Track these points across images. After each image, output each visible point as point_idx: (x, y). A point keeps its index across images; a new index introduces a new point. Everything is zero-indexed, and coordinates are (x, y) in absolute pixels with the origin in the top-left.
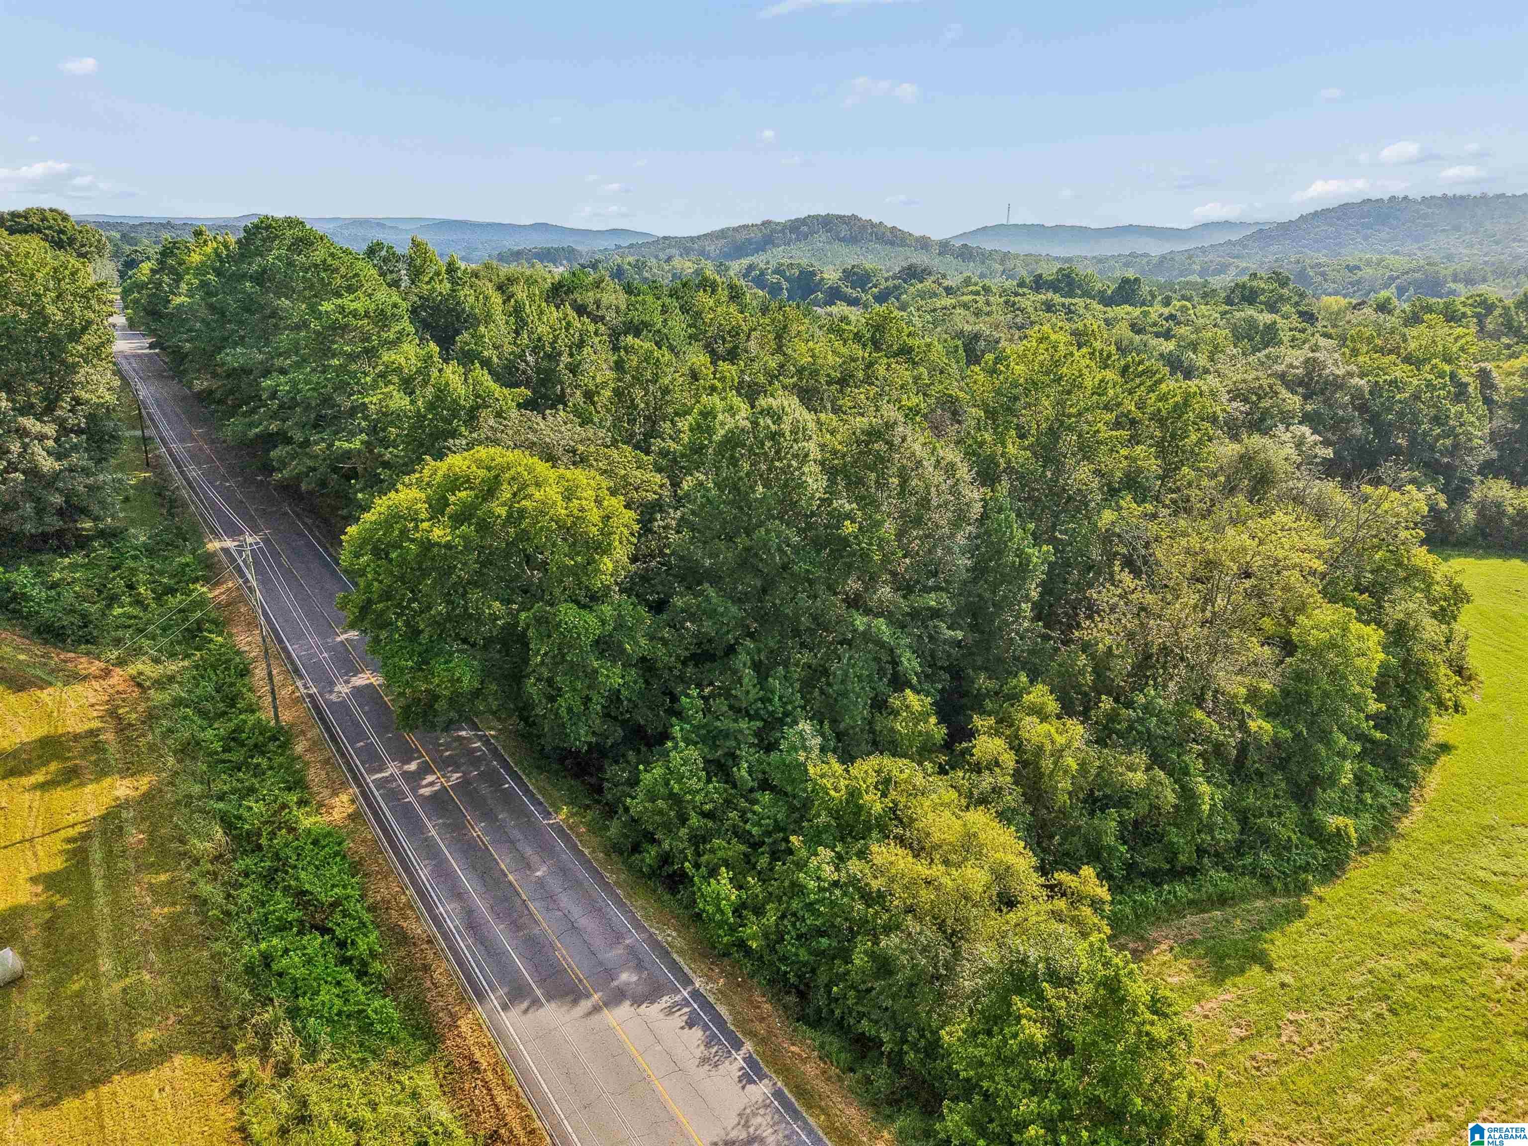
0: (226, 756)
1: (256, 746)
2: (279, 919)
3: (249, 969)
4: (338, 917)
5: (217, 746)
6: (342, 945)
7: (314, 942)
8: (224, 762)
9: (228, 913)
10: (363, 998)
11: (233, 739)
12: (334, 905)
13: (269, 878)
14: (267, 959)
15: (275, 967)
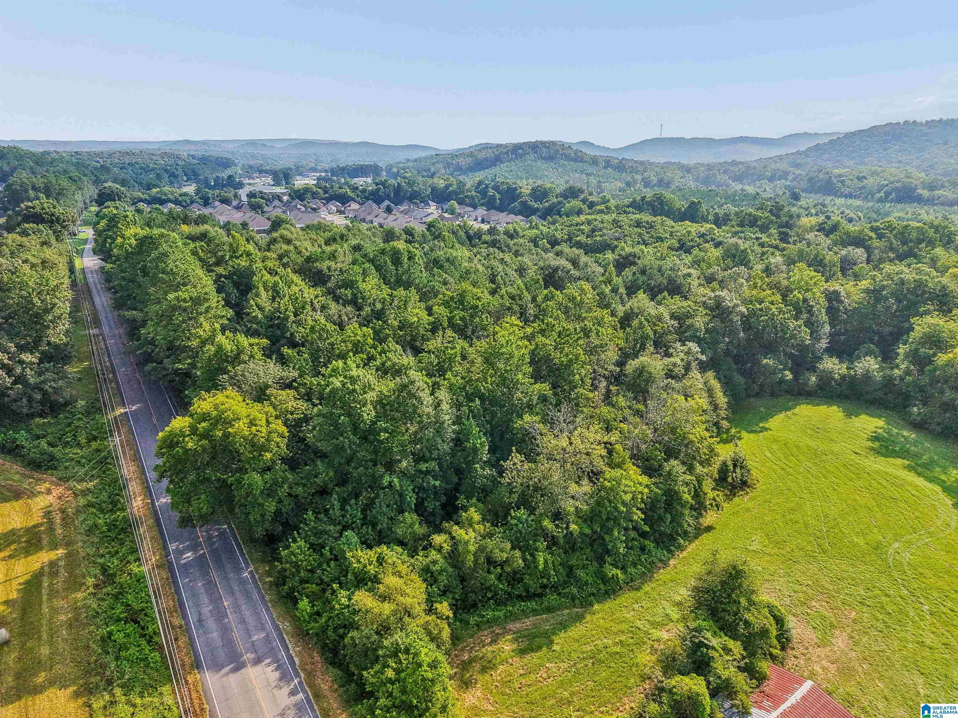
0: (109, 534)
1: (122, 529)
2: (118, 616)
3: (103, 639)
4: (142, 616)
5: (105, 528)
6: (143, 628)
7: (130, 628)
8: (107, 536)
9: (97, 613)
10: (147, 652)
11: (112, 526)
12: (142, 610)
13: (116, 597)
14: (110, 634)
15: (113, 638)
